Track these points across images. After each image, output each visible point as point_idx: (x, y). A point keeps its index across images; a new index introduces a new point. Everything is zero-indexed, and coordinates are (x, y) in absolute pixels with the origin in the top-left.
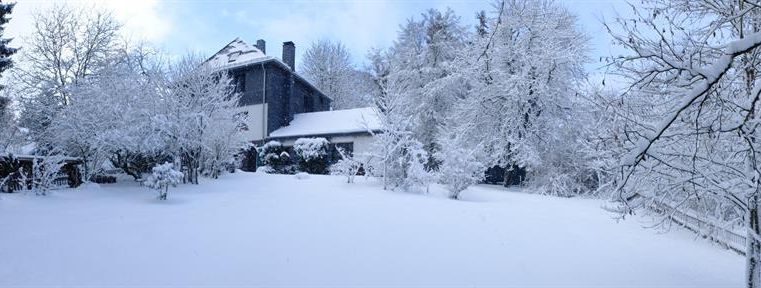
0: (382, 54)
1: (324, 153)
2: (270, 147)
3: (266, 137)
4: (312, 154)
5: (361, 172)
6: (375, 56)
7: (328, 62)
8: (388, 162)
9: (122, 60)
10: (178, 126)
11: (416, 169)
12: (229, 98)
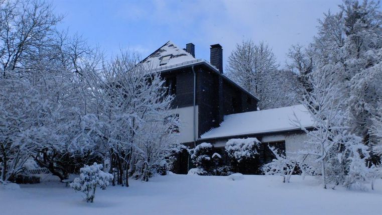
0: (303, 51)
1: (256, 153)
2: (201, 149)
3: (197, 139)
4: (244, 154)
5: (297, 171)
6: (297, 54)
7: (252, 63)
8: (326, 159)
9: (56, 57)
10: (109, 125)
11: (357, 165)
12: (161, 100)
